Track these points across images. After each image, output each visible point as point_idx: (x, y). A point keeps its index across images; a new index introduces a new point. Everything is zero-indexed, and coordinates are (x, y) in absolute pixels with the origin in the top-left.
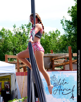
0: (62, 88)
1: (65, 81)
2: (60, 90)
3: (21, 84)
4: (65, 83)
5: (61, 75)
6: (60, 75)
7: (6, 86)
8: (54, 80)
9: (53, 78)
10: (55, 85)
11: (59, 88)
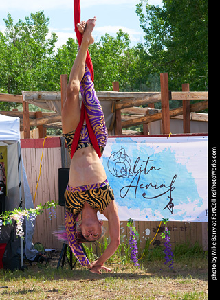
0: (144, 181)
1: (150, 164)
2: (139, 186)
3: (34, 169)
4: (151, 169)
5: (141, 148)
6: (138, 148)
8: (122, 160)
9: (119, 156)
10: (124, 173)
11: (136, 181)
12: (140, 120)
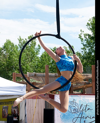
0: (85, 115)
1: (88, 107)
2: (82, 117)
3: (32, 109)
4: (88, 110)
5: (83, 100)
6: (82, 100)
7: (13, 111)
8: (74, 105)
9: (73, 103)
10: (75, 111)
11: (81, 115)
12: (82, 87)
